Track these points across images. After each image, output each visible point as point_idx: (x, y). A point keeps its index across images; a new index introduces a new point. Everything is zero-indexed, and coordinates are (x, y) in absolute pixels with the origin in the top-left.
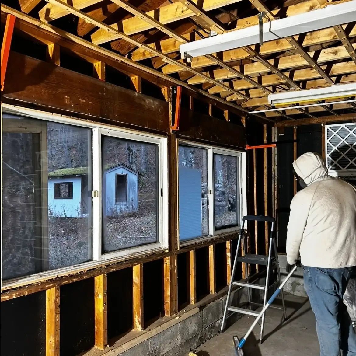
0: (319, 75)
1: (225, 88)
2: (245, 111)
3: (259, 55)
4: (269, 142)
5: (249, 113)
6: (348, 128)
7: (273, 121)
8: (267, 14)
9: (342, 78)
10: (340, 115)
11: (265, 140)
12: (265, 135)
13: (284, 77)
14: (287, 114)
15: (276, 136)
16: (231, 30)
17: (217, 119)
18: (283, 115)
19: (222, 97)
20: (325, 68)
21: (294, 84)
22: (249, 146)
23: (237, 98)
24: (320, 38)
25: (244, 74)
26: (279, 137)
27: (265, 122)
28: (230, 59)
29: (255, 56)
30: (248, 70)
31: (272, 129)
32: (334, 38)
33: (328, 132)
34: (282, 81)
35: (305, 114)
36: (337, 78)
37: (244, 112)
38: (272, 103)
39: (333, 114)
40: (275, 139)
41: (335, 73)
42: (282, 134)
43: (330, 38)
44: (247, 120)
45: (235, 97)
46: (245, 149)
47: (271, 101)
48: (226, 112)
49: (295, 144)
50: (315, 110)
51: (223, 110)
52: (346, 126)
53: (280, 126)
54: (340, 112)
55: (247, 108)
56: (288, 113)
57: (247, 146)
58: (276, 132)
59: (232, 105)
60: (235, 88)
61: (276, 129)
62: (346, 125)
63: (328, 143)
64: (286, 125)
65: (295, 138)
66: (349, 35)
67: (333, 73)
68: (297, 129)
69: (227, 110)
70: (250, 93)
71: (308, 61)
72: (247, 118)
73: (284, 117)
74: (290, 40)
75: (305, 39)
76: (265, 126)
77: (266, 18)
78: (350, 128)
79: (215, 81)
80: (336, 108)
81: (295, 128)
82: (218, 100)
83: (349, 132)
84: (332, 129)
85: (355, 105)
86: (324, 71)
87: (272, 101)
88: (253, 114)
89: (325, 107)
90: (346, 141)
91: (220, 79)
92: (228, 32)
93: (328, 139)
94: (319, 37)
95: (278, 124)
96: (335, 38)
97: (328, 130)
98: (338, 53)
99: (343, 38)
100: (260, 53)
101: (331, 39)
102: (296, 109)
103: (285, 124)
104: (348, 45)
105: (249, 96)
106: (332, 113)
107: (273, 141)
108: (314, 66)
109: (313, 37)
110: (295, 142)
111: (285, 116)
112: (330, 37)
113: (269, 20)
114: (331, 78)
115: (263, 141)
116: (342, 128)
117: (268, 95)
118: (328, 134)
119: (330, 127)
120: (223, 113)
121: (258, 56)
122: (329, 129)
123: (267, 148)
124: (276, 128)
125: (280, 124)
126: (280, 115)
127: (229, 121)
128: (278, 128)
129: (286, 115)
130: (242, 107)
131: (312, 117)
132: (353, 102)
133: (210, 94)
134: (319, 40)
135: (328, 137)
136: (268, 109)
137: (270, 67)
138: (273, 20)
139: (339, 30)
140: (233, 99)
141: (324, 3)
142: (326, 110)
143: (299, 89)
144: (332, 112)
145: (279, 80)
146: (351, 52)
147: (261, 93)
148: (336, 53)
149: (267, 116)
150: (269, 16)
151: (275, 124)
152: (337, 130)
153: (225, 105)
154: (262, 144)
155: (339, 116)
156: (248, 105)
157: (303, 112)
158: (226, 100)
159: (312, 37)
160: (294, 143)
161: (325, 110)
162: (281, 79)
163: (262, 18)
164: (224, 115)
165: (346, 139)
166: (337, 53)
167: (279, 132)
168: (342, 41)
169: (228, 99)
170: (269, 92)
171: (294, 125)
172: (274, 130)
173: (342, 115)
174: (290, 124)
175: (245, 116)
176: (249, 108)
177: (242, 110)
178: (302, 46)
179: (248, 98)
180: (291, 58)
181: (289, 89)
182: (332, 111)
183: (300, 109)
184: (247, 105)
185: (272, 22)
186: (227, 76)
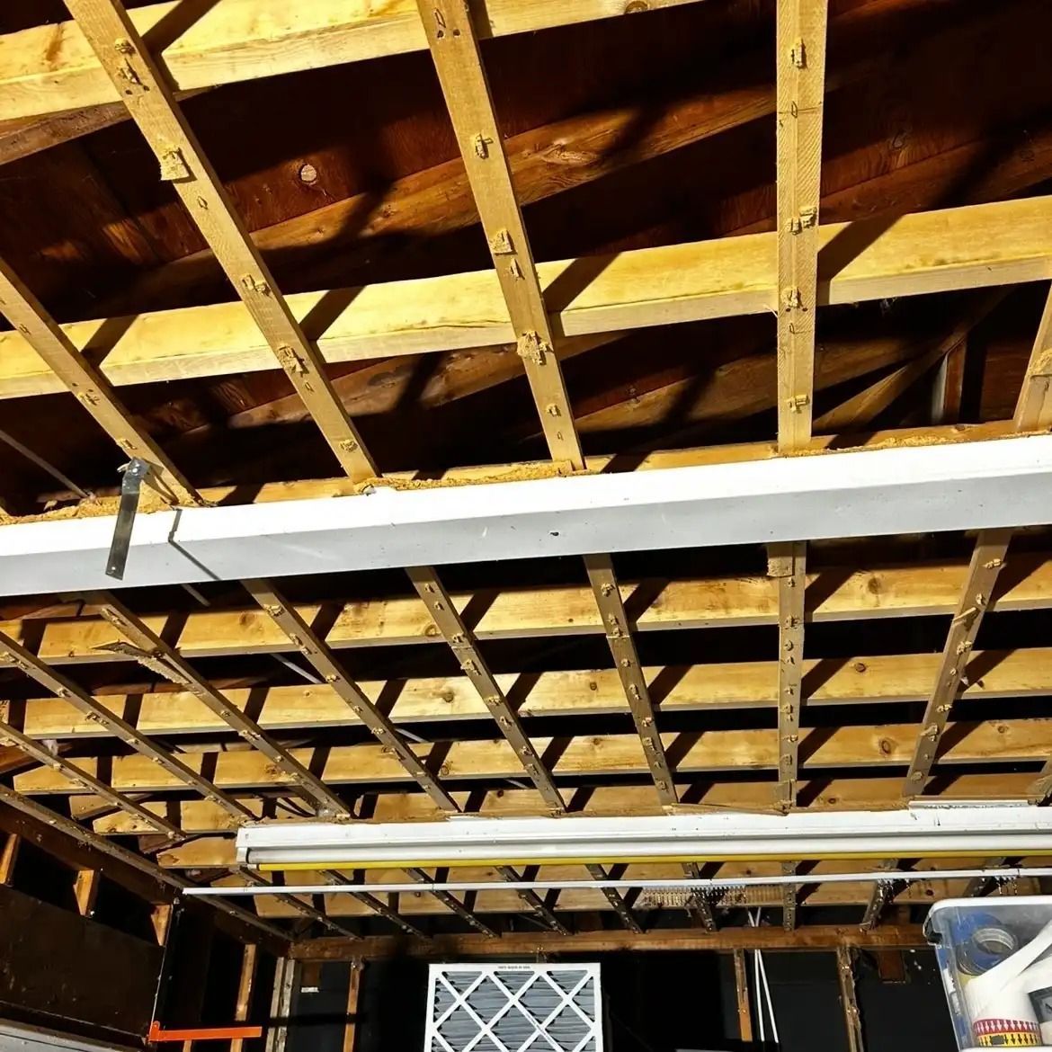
0: (403, 774)
1: (72, 777)
2: (170, 881)
3: (175, 653)
4: (259, 1013)
5: (187, 891)
6: (503, 981)
7: (285, 936)
8: (163, 477)
9: (487, 798)
10: (500, 936)
11: (242, 1009)
12: (246, 988)
13: (282, 760)
14: (327, 914)
15: (288, 992)
16: (32, 516)
17: (32, 899)
18: (313, 915)
19: (73, 812)
20: (428, 753)
21: (326, 795)
22: (161, 1029)
23: (135, 827)
24: (385, 627)
25: (135, 726)
26: (298, 999)
27: (254, 934)
28: (66, 655)
29: (155, 653)
30: (154, 714)
31: (278, 961)
32: (427, 634)
33: (437, 990)
34: (284, 778)
35: (385, 917)
36: (471, 795)
37: (168, 885)
38: (250, 860)
39: (474, 930)
40: (281, 1005)
41: (456, 773)
42: (311, 990)
43: (418, 630)
44: (173, 920)
45: (127, 823)
46: (144, 1040)
47: (246, 850)
48: (86, 876)
49: (350, 1030)
50: (420, 906)
51: (75, 865)
52: (496, 973)
53: (308, 955)
54: (499, 923)
55: (180, 873)
56: (332, 910)
57: (154, 1025)
58: (290, 978)
59: (113, 851)
60: (117, 783)
61: (291, 965)
62: (498, 970)
63: (434, 1038)
64: (327, 954)
65: (352, 1008)
66: (475, 631)
67: (451, 773)
68: (362, 974)
69: (90, 867)
70: (182, 814)
71: (356, 707)
72: (175, 911)
73: (317, 922)
74: (273, 607)
75: (339, 621)
76: (251, 950)
77: (163, 493)
78: (511, 982)
79: (24, 738)
80: (484, 907)
81: (356, 969)
82: (52, 822)
83: (506, 999)
84: (452, 983)
85: (537, 902)
86: (424, 762)
87: (249, 850)
88: (205, 900)
89: (447, 899)
90: (496, 1034)
91: (50, 736)
92: (16, 523)
93: (435, 1019)
94: (382, 623)
95: (301, 946)
96: (432, 632)
97: (438, 983)
98: (456, 698)
99: (455, 636)
100: (176, 647)
101: (418, 634)
102: (351, 893)
103: (324, 949)
104: (476, 668)
105: (178, 825)
106: (472, 923)
107: (274, 1013)
108: (380, 730)
109: (364, 621)
110: (350, 1022)
111: (320, 918)
112: (416, 626)
113: (175, 502)
114: (450, 793)
115: (234, 1009)
116: (485, 981)
117: (240, 826)
118: (437, 1000)
119: (445, 974)
120: (72, 876)
121: (166, 657)
122: (443, 980)
123: (244, 1039)
124: (293, 961)
125: (307, 949)
126: (304, 913)
127: (87, 913)
128: (298, 961)
129: (325, 917)
130: (160, 864)
131: (410, 931)
132: (530, 891)
133: (16, 794)
134: (381, 632)
135: (436, 1010)
136: (256, 885)
137: (223, 712)
138: (187, 506)
139: (437, 603)
140: (119, 829)
141: (366, 479)
142: (453, 911)
143: (347, 819)
144: (472, 920)
145: (273, 772)
146: (490, 698)
147: (221, 817)
148: (449, 697)
149: (260, 913)
150: (172, 488)
151: (292, 944)
152: (466, 988)
153: (87, 846)
154: (228, 1020)
155: (496, 939)
156: (182, 858)
157: (379, 909)
158: (91, 828)
159: (361, 619)
160: (347, 1027)
161: (448, 910)
162: (280, 772)
163: (139, 484)
164: (75, 887)
165: (496, 1025)
166: (452, 699)
167: (300, 982)
168: (453, 648)
169: (101, 825)
170: (244, 816)
171: (354, 959)
172: (285, 972)
173: (506, 935)
174: (340, 953)
175: (170, 902)
176: (188, 874)
177: (161, 878)
178: (326, 646)
179: (172, 829)
180: (308, 694)
181: (317, 815)
182: (470, 916)
183: (365, 896)
184: (177, 860)
185: (186, 511)
186: (71, 728)
